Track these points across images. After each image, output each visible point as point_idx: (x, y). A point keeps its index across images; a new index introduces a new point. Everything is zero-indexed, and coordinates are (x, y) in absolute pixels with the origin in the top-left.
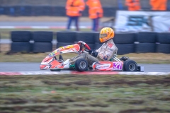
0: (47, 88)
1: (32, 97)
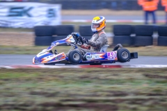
1: (133, 90)
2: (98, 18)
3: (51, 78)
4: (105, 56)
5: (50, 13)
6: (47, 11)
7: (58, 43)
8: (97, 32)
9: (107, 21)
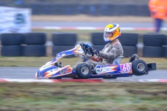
2: (111, 25)
3: (19, 94)
4: (118, 69)
5: (18, 19)
6: (14, 16)
7: (64, 55)
8: (110, 42)
9: (122, 29)
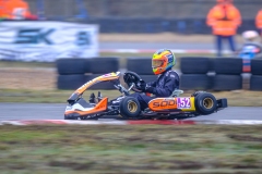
0: (233, 146)
1: (211, 159)
